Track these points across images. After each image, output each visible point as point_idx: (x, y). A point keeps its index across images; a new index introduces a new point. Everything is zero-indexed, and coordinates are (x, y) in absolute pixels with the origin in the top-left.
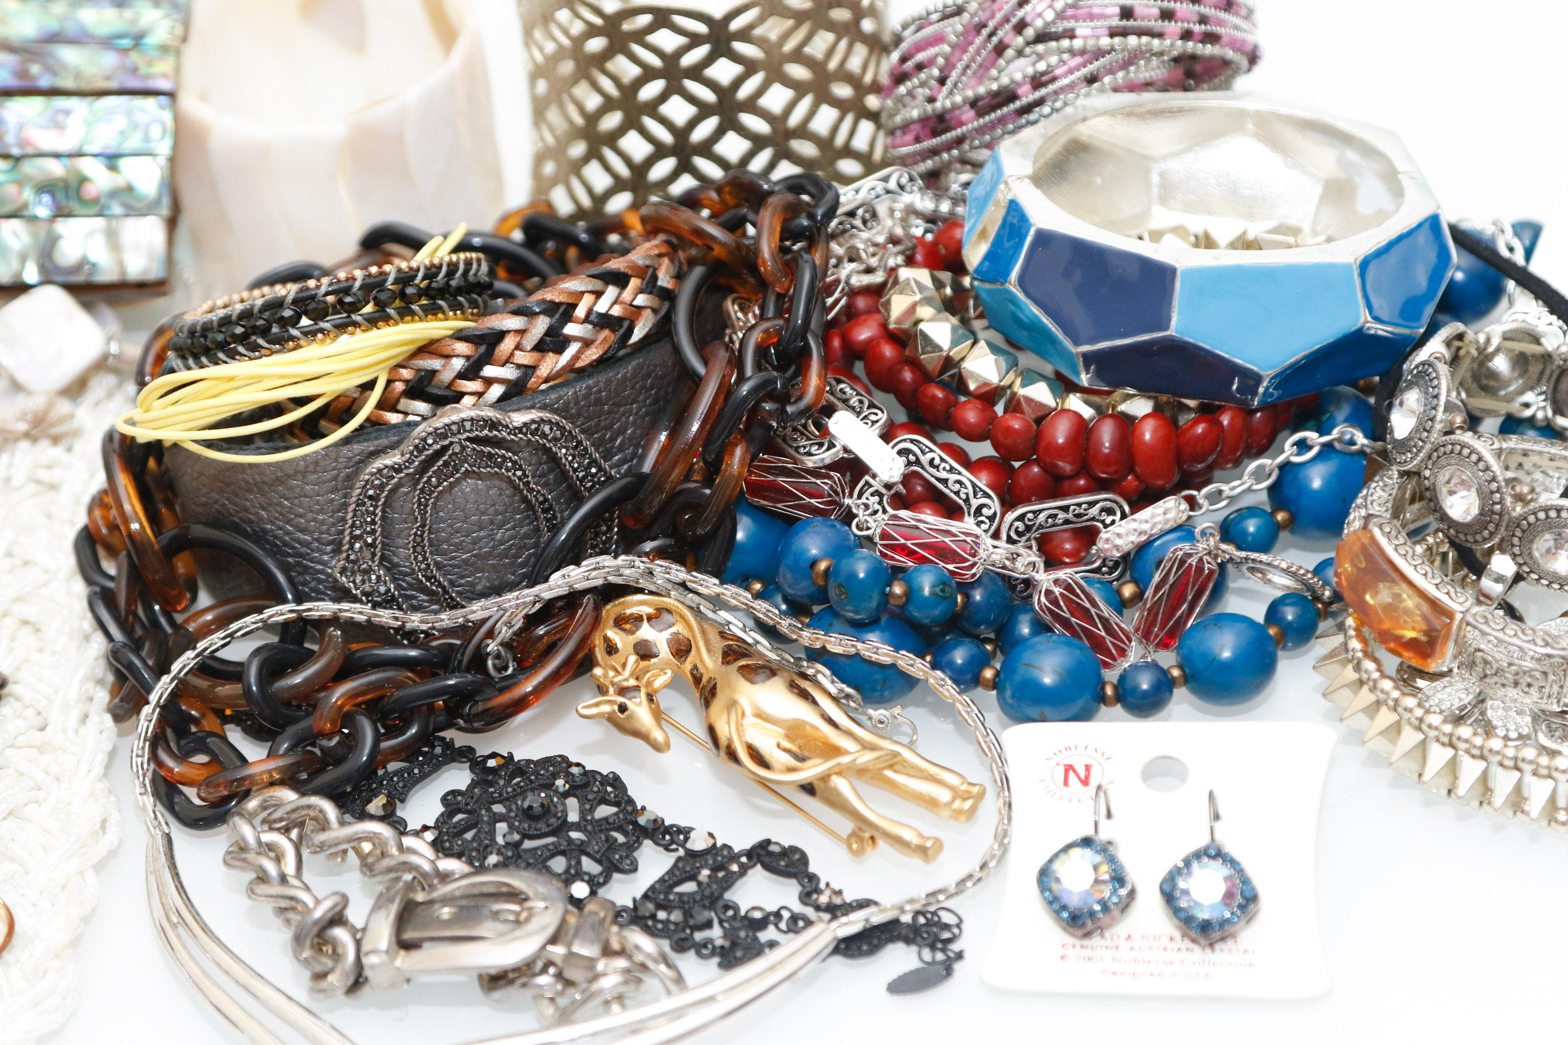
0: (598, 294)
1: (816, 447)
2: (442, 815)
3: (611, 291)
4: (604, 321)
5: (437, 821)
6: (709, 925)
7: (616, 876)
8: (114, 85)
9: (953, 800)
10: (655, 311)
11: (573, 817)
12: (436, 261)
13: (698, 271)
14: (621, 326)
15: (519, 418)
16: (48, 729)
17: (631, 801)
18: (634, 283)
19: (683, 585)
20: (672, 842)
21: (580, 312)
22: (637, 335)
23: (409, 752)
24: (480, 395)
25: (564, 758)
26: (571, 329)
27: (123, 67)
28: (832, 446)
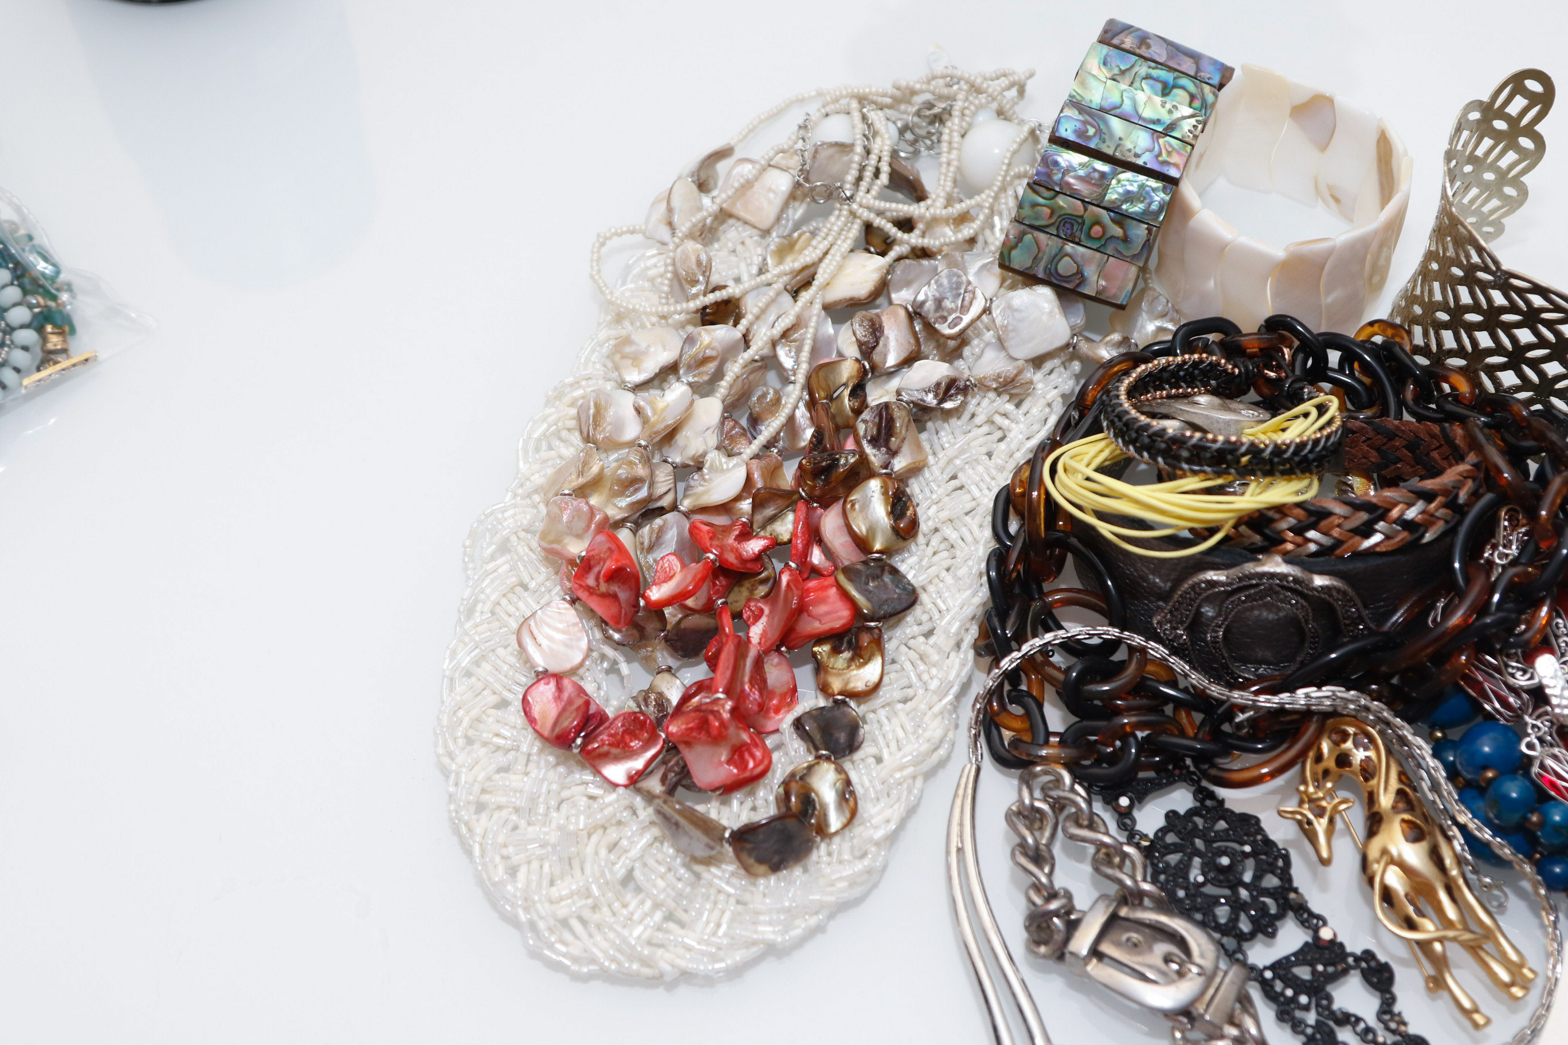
0: (1410, 505)
1: (1520, 673)
2: (1161, 830)
3: (1420, 505)
4: (1408, 525)
5: (1156, 834)
6: (1306, 1008)
7: (1260, 936)
8: (1140, 162)
9: (1513, 984)
10: (1447, 522)
11: (1247, 877)
12: (1305, 438)
13: (1489, 497)
14: (1417, 531)
15: (1319, 581)
16: (932, 640)
17: (1290, 880)
18: (1439, 500)
19: (1388, 724)
20: (1307, 921)
21: (1395, 513)
22: (1428, 537)
23: (1157, 768)
24: (1298, 545)
25: (1258, 821)
26: (1381, 525)
27: (1151, 150)
28: (1531, 678)
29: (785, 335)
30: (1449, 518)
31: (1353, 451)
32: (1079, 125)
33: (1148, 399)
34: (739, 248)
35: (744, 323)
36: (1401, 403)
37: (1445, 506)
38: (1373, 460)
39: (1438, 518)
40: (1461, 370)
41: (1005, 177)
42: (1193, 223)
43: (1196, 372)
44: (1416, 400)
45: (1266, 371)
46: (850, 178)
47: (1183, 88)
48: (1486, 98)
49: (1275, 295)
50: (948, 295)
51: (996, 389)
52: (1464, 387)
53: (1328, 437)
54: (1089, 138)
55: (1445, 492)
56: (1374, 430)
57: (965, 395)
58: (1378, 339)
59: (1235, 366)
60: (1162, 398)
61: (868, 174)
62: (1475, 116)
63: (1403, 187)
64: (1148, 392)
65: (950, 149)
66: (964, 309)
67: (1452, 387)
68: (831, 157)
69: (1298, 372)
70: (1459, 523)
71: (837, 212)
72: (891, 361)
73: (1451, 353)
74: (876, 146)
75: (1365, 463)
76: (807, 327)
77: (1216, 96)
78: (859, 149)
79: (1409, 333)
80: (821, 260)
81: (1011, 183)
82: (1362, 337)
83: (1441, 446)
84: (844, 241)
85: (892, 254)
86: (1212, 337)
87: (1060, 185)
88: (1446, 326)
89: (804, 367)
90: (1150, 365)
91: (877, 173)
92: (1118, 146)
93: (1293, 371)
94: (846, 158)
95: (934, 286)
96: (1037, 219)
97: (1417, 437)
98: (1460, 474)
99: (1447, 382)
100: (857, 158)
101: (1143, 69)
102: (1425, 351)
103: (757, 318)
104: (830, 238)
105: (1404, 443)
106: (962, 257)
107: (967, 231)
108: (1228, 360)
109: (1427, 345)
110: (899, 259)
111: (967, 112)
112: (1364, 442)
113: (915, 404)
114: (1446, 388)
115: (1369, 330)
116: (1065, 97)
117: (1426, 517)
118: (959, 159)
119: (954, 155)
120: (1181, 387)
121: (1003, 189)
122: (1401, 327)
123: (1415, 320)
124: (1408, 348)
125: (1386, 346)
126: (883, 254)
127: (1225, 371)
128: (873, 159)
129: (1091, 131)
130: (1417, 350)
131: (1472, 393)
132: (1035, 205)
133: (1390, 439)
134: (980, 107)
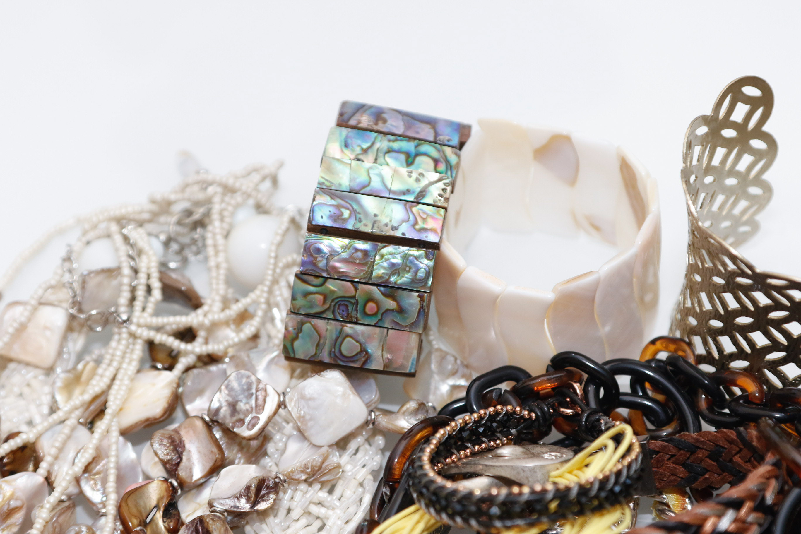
0: (721, 516)
3: (730, 514)
12: (607, 473)
18: (748, 505)
21: (708, 527)
29: (87, 469)
30: (762, 521)
31: (661, 471)
32: (333, 210)
33: (453, 461)
34: (26, 390)
35: (44, 465)
36: (697, 413)
37: (755, 509)
38: (681, 475)
39: (751, 524)
40: (746, 371)
41: (274, 270)
42: (461, 281)
43: (495, 425)
44: (710, 408)
45: (562, 410)
46: (124, 299)
47: (425, 154)
48: (708, 111)
49: (554, 335)
50: (241, 397)
51: (306, 481)
52: (752, 387)
53: (629, 466)
54: (345, 220)
55: (751, 497)
56: (675, 446)
57: (277, 493)
58: (663, 356)
59: (530, 411)
60: (466, 457)
61: (141, 293)
62: (702, 130)
63: (653, 208)
64: (453, 454)
65: (217, 253)
66: (259, 408)
67: (742, 389)
68: (99, 285)
69: (593, 404)
70: (773, 523)
71: (116, 337)
72: (197, 474)
73: (732, 357)
74: (143, 264)
75: (675, 480)
76: (108, 457)
77: (459, 156)
78: (126, 271)
79: (690, 344)
80: (109, 387)
81: (281, 274)
82: (648, 357)
83: (741, 450)
84: (129, 363)
85: (180, 367)
86: (505, 386)
87: (327, 271)
88: (721, 332)
89: (113, 499)
90: (448, 428)
91: (149, 290)
92: (375, 222)
93: (588, 404)
94: (114, 283)
95: (225, 391)
96: (311, 307)
97: (717, 445)
98: (762, 476)
99: (736, 385)
100: (126, 280)
101: (382, 143)
102: (708, 359)
103: (56, 458)
104: (115, 364)
105: (707, 453)
106: (248, 356)
107: (249, 329)
108: (523, 408)
109: (709, 353)
110: (188, 369)
111: (226, 213)
112: (669, 459)
113: (229, 512)
114: (737, 391)
115: (652, 348)
116: (314, 186)
117: (739, 525)
118: (227, 260)
119: (221, 258)
120: (483, 442)
121: (275, 282)
122: (682, 340)
123: (693, 331)
124: (691, 360)
125: (671, 361)
126: (170, 368)
127: (522, 417)
128: (142, 277)
129: (346, 214)
130: (700, 359)
131: (761, 391)
132: (306, 294)
133: (693, 453)
134: (237, 206)
